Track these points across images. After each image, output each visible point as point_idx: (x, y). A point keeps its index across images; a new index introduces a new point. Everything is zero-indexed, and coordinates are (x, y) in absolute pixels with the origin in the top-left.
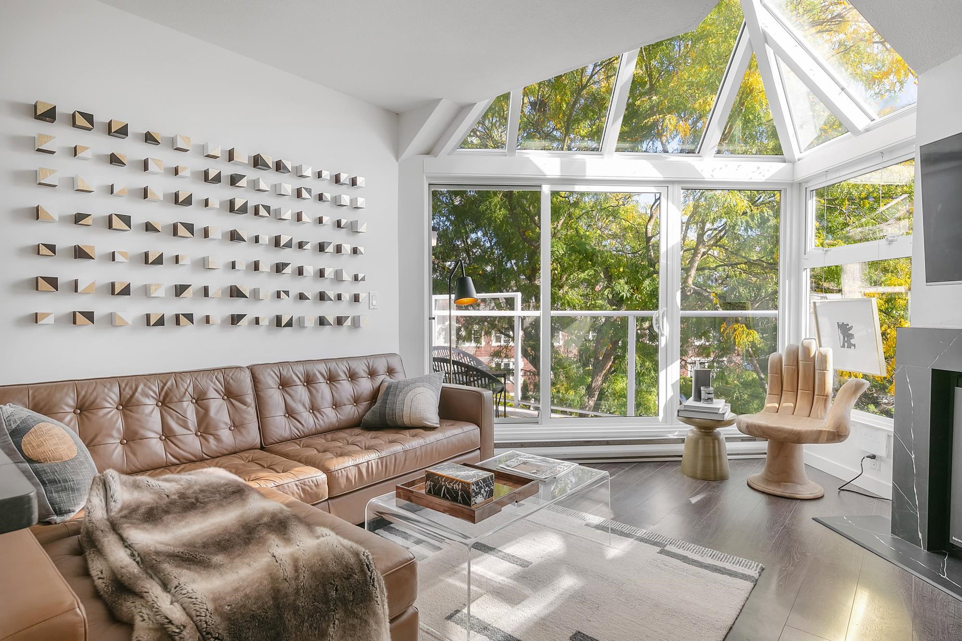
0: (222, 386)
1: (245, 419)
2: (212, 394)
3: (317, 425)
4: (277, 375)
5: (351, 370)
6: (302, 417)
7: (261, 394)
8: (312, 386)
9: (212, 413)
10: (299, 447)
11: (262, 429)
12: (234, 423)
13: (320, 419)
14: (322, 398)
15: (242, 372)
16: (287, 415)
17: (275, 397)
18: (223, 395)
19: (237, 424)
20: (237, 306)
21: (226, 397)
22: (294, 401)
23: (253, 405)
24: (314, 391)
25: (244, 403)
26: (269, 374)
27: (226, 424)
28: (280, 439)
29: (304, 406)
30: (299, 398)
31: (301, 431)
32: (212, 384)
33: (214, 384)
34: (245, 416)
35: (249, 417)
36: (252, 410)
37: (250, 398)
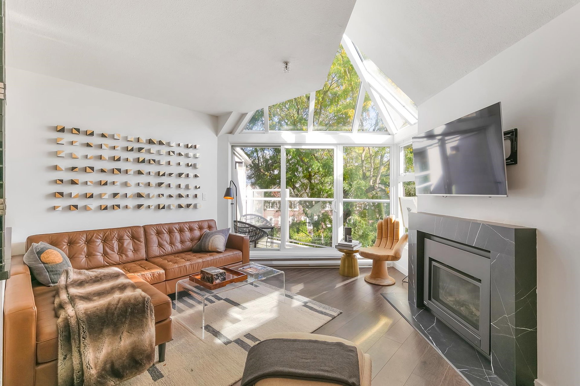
0: (130, 234)
1: (139, 248)
2: (126, 237)
3: (172, 250)
4: (156, 230)
5: (190, 227)
6: (165, 247)
7: (147, 237)
8: (172, 234)
9: (125, 245)
10: (162, 259)
11: (147, 252)
12: (134, 250)
13: (174, 248)
14: (175, 239)
15: (140, 229)
16: (159, 246)
17: (154, 238)
18: (130, 238)
19: (135, 250)
20: (140, 201)
21: (132, 239)
22: (163, 241)
23: (144, 242)
24: (172, 236)
25: (140, 241)
26: (152, 229)
27: (131, 250)
28: (155, 256)
29: (167, 242)
30: (165, 239)
31: (164, 253)
32: (126, 234)
33: (127, 233)
34: (140, 246)
35: (141, 247)
36: (143, 244)
37: (142, 239)
